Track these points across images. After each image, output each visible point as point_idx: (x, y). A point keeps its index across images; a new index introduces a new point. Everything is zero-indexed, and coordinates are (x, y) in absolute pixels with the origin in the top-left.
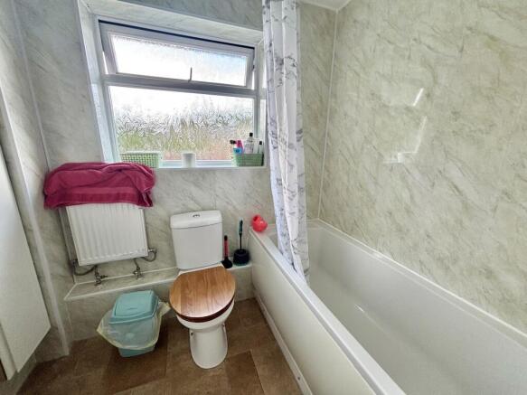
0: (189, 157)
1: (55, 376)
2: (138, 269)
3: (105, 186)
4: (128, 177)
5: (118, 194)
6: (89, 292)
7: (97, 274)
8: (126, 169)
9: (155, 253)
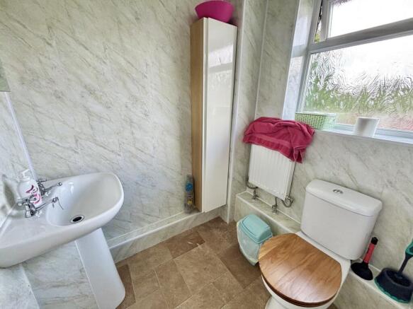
0: (364, 123)
1: (218, 228)
2: (276, 206)
3: (273, 137)
4: (289, 133)
5: (279, 145)
6: (246, 200)
7: (255, 192)
8: (291, 126)
9: (292, 202)
